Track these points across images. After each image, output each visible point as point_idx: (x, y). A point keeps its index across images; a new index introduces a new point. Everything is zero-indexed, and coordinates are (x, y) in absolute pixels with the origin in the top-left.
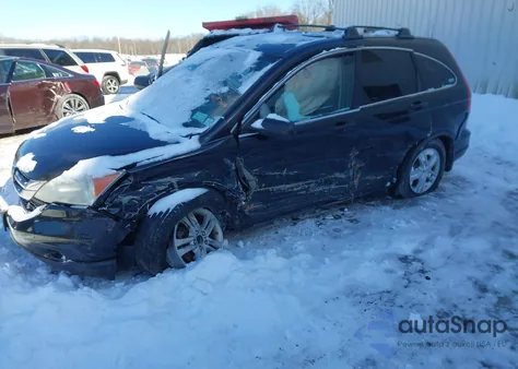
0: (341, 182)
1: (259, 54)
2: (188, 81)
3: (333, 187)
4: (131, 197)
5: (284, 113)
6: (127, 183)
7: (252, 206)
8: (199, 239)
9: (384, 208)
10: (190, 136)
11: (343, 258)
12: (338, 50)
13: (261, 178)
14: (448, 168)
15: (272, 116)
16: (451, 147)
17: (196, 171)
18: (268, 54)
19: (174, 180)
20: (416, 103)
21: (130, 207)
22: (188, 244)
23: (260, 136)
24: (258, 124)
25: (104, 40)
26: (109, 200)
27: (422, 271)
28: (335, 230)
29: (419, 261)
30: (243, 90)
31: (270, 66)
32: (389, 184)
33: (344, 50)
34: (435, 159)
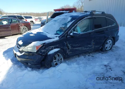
0: (90, 47)
1: (71, 18)
2: (55, 24)
3: (88, 48)
4: (44, 50)
5: (77, 31)
6: (43, 47)
7: (70, 53)
8: (58, 60)
9: (99, 54)
10: (57, 37)
11: (91, 65)
12: (89, 17)
13: (72, 46)
14: (114, 44)
15: (75, 32)
16: (115, 39)
17: (58, 45)
18: (73, 18)
19: (53, 47)
20: (107, 29)
21: (44, 53)
22: (56, 61)
23: (72, 37)
24: (71, 34)
25: (28, 13)
26: (39, 51)
27: (110, 69)
28: (89, 59)
29: (109, 66)
30: (68, 26)
31: (74, 21)
32: (100, 48)
33: (90, 17)
34: (111, 42)
